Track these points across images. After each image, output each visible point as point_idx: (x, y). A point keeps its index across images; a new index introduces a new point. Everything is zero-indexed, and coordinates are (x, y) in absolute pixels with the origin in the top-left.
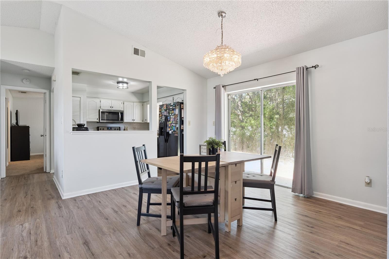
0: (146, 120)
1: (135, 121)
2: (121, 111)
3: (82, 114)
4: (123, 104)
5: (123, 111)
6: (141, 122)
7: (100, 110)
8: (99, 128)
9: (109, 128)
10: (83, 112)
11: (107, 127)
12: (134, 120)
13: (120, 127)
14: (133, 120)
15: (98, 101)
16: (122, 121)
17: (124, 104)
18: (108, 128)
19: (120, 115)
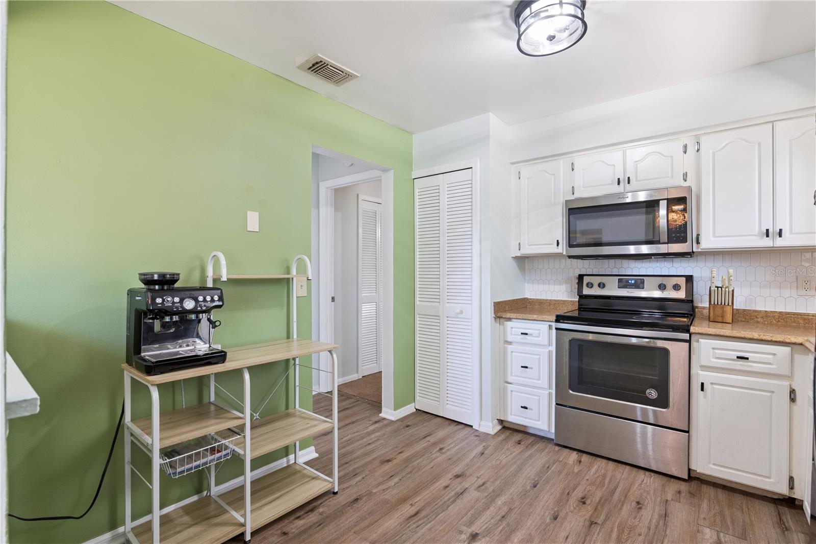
1: (781, 243)
4: (692, 149)
5: (689, 189)
9: (631, 282)
11: (621, 278)
12: (780, 233)
13: (689, 279)
14: (768, 234)
17: (699, 150)
18: (627, 280)
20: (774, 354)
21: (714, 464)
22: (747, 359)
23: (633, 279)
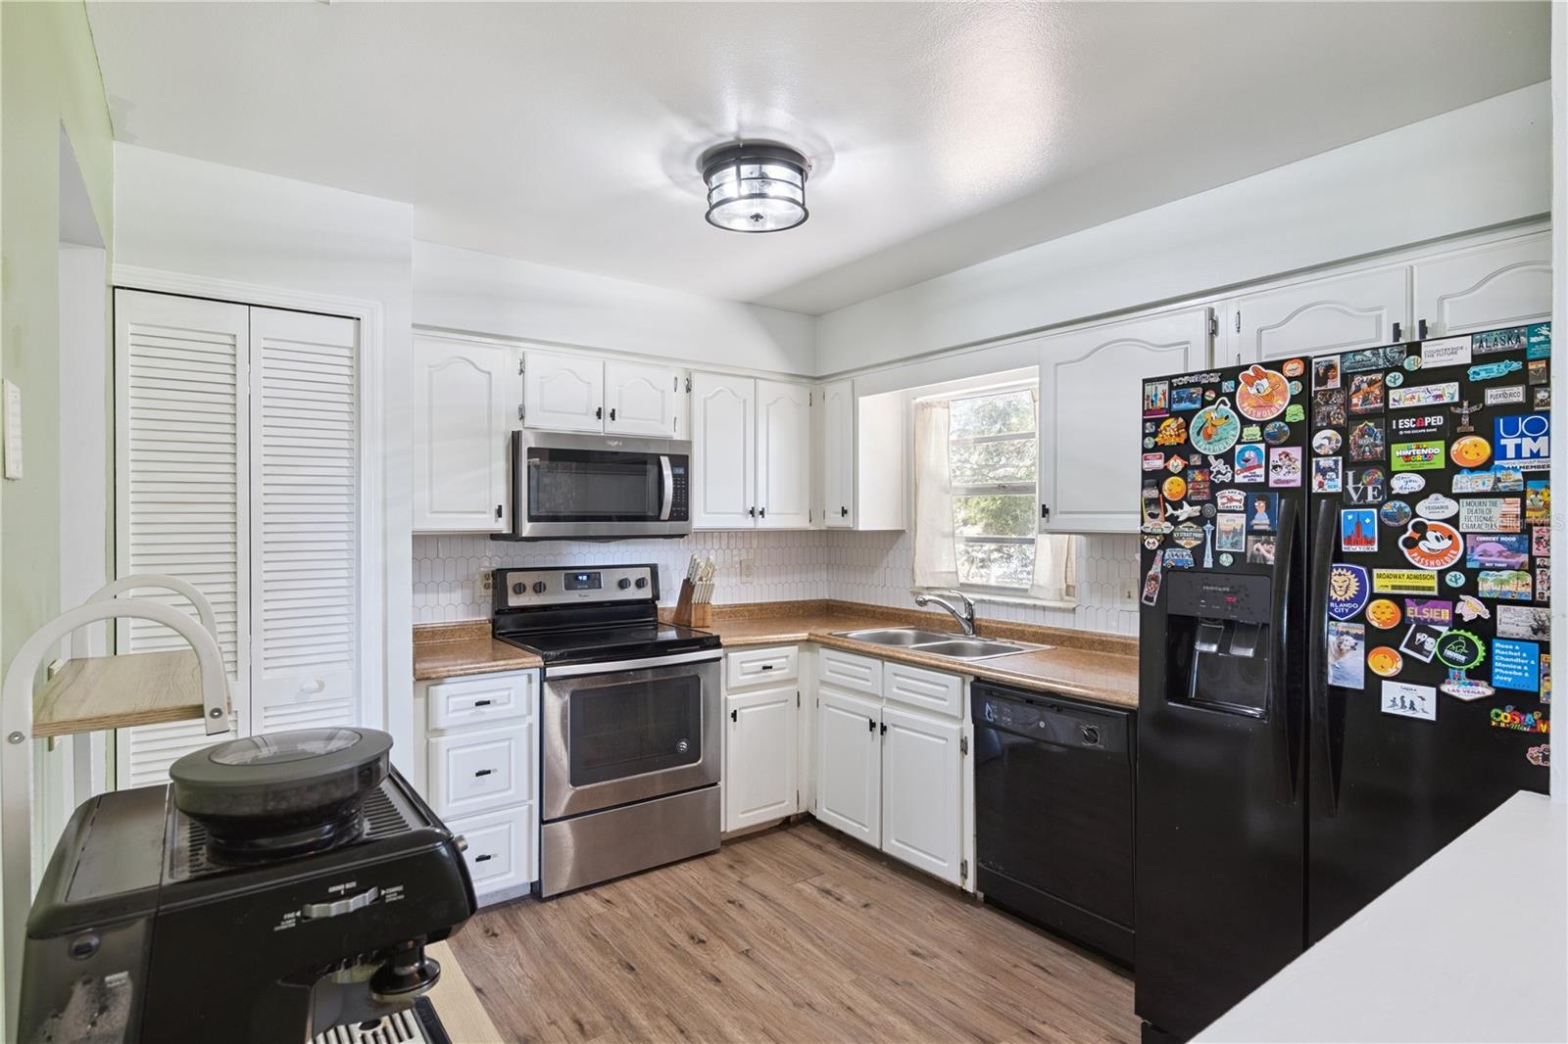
0: (844, 512)
1: (763, 524)
2: (672, 442)
3: (370, 472)
4: (682, 387)
5: (688, 444)
6: (800, 523)
7: (516, 438)
8: (512, 579)
9: (585, 578)
10: (385, 458)
11: (563, 572)
12: (762, 513)
13: (654, 569)
14: (752, 512)
15: (499, 360)
16: (676, 526)
17: (688, 390)
18: (576, 577)
19: (667, 473)
20: (787, 657)
21: (743, 813)
22: (771, 667)
23: (582, 574)
